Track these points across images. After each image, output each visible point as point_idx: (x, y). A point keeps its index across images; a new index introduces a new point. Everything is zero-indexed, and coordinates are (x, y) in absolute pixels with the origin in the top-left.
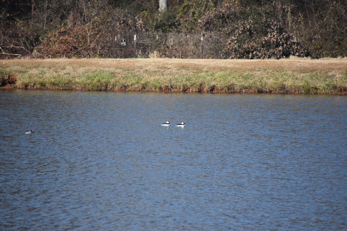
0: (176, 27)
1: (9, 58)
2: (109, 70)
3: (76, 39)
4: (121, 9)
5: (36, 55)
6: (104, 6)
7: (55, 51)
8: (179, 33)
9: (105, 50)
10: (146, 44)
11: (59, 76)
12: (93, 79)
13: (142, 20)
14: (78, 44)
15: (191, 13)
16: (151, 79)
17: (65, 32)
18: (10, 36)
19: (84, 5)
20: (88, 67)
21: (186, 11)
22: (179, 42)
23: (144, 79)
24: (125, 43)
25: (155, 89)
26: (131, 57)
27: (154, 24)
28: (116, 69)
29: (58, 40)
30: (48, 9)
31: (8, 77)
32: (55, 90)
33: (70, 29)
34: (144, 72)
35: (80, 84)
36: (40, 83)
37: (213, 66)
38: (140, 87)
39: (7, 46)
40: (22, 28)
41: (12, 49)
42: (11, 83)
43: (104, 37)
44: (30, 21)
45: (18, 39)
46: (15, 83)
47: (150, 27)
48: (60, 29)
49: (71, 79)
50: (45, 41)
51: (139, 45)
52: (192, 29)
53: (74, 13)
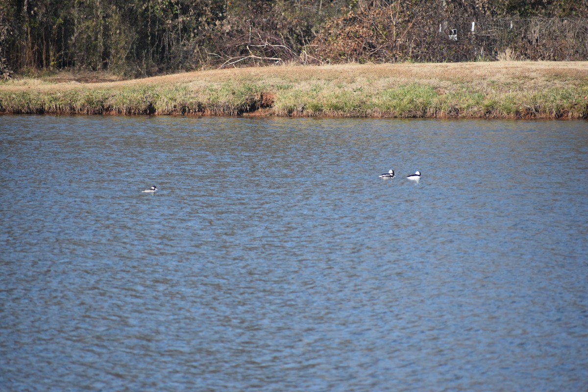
0: (544, 7)
1: (261, 65)
2: (429, 83)
3: (373, 30)
5: (306, 58)
7: (337, 52)
8: (549, 17)
9: (422, 49)
10: (492, 38)
11: (344, 94)
12: (402, 97)
14: (377, 38)
16: (502, 97)
17: (355, 18)
18: (263, 27)
20: (394, 78)
22: (550, 33)
23: (488, 97)
24: (456, 35)
25: (508, 113)
26: (467, 61)
27: (507, 3)
28: (441, 80)
29: (342, 32)
31: (259, 96)
32: (338, 118)
33: (362, 13)
34: (488, 85)
35: (380, 107)
36: (312, 106)
38: (482, 112)
39: (259, 44)
40: (283, 14)
41: (266, 49)
42: (266, 107)
43: (421, 26)
44: (296, 1)
45: (276, 33)
46: (271, 107)
47: (498, 7)
48: (346, 14)
49: (365, 99)
50: (320, 35)
51: (479, 39)
52: (571, 9)
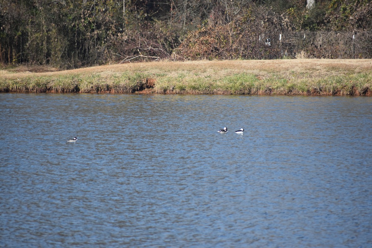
0: (325, 25)
1: (147, 61)
2: (253, 73)
3: (217, 39)
4: (266, 7)
5: (175, 57)
6: (247, 3)
7: (195, 53)
8: (328, 31)
9: (249, 51)
10: (292, 44)
11: (199, 79)
12: (236, 82)
13: (288, 18)
14: (220, 44)
15: (342, 9)
16: (299, 82)
17: (206, 32)
18: (148, 37)
19: (226, 3)
20: (230, 69)
21: (336, 7)
22: (329, 41)
23: (290, 81)
24: (270, 43)
25: (303, 92)
26: (276, 58)
27: (302, 22)
28: (260, 71)
29: (198, 40)
30: (187, 8)
31: (146, 81)
32: (195, 94)
33: (211, 29)
34: (290, 74)
35: (222, 87)
36: (179, 87)
37: (366, 66)
38: (286, 91)
39: (145, 48)
40: (161, 29)
41: (150, 51)
42: (149, 88)
43: (248, 36)
44: (169, 21)
45: (156, 40)
46: (153, 88)
47: (296, 25)
48: (201, 29)
49: (212, 83)
50: (184, 43)
51: (284, 45)
52: (342, 26)
53: (215, 11)
